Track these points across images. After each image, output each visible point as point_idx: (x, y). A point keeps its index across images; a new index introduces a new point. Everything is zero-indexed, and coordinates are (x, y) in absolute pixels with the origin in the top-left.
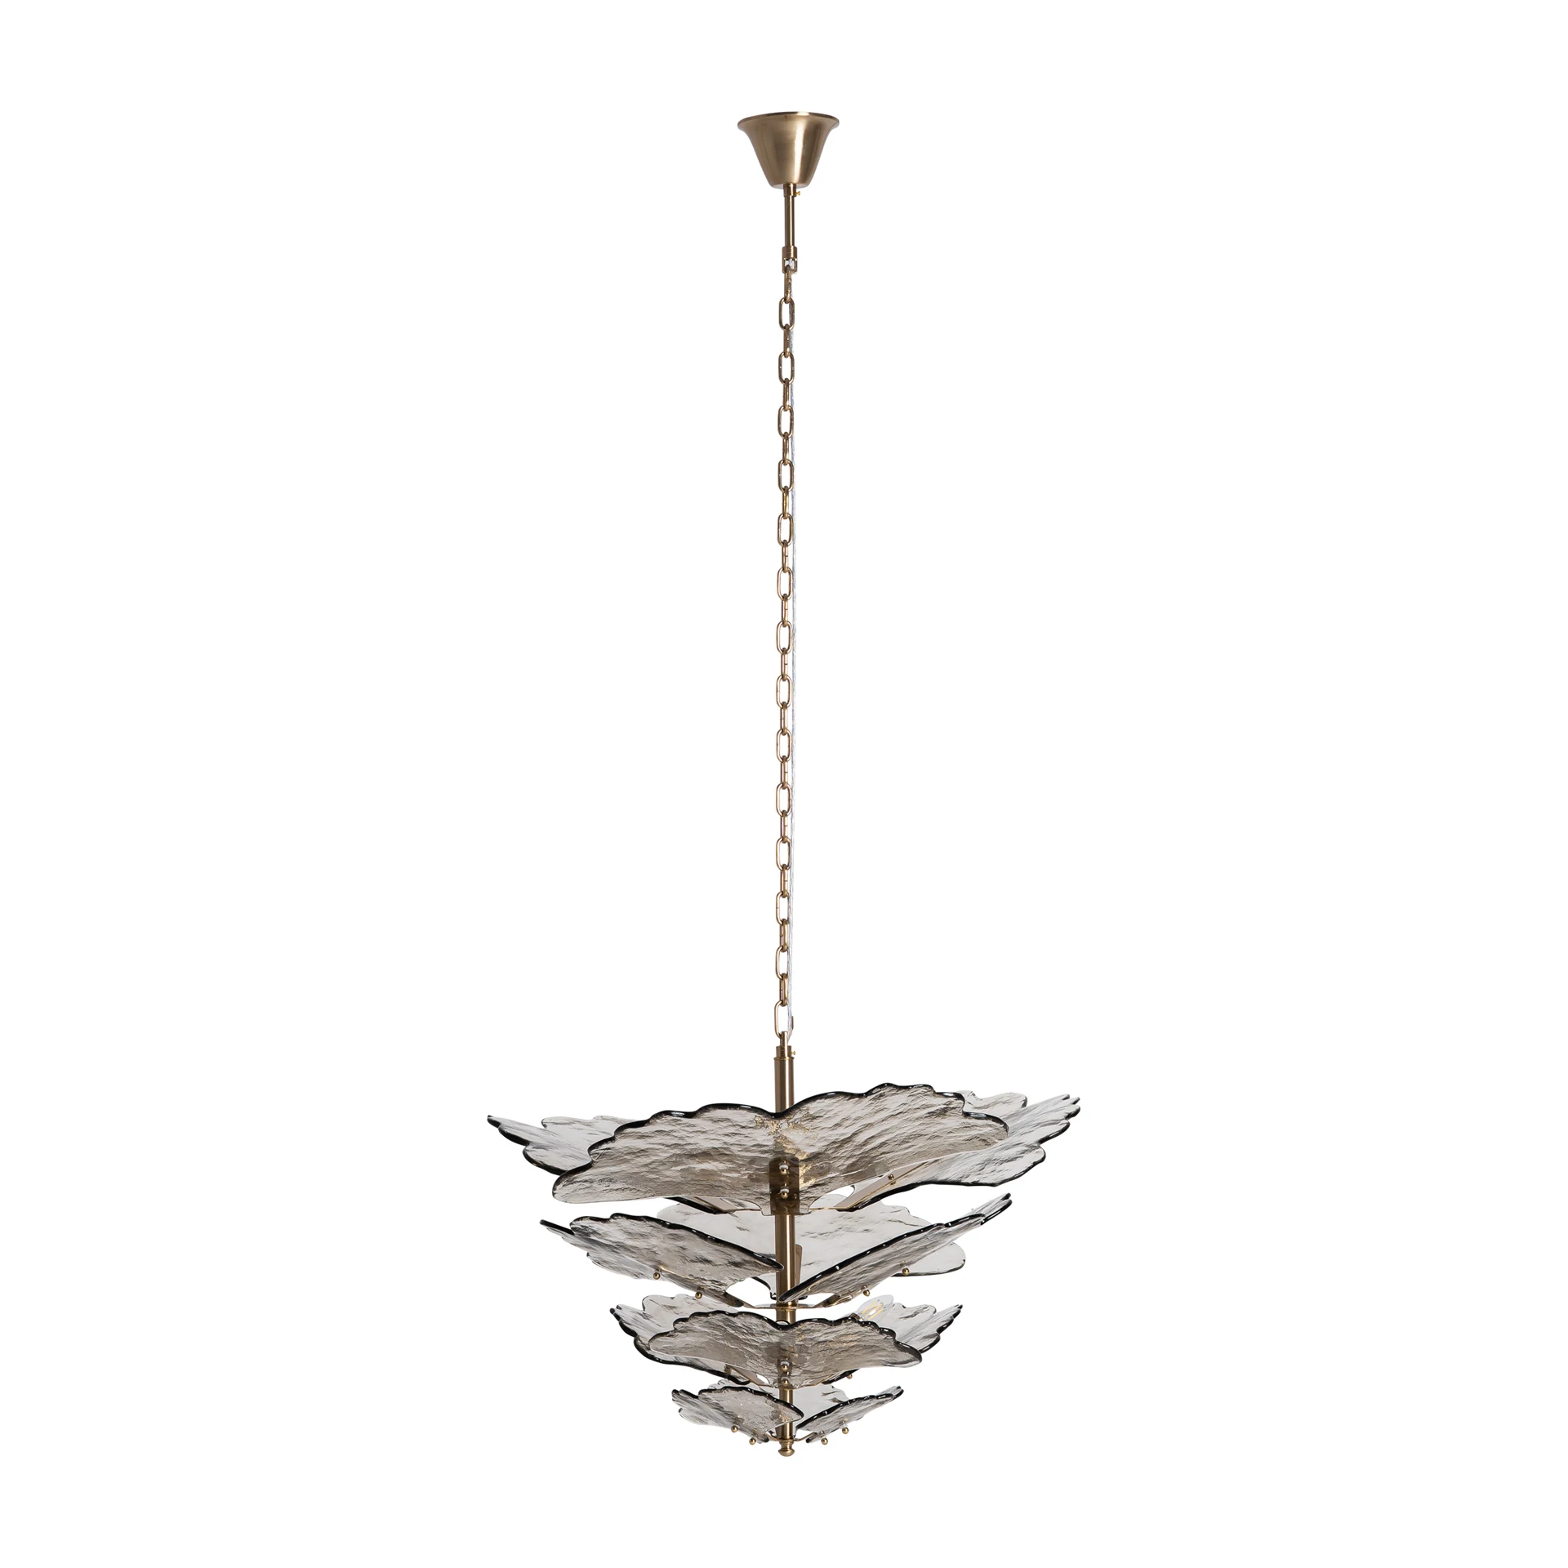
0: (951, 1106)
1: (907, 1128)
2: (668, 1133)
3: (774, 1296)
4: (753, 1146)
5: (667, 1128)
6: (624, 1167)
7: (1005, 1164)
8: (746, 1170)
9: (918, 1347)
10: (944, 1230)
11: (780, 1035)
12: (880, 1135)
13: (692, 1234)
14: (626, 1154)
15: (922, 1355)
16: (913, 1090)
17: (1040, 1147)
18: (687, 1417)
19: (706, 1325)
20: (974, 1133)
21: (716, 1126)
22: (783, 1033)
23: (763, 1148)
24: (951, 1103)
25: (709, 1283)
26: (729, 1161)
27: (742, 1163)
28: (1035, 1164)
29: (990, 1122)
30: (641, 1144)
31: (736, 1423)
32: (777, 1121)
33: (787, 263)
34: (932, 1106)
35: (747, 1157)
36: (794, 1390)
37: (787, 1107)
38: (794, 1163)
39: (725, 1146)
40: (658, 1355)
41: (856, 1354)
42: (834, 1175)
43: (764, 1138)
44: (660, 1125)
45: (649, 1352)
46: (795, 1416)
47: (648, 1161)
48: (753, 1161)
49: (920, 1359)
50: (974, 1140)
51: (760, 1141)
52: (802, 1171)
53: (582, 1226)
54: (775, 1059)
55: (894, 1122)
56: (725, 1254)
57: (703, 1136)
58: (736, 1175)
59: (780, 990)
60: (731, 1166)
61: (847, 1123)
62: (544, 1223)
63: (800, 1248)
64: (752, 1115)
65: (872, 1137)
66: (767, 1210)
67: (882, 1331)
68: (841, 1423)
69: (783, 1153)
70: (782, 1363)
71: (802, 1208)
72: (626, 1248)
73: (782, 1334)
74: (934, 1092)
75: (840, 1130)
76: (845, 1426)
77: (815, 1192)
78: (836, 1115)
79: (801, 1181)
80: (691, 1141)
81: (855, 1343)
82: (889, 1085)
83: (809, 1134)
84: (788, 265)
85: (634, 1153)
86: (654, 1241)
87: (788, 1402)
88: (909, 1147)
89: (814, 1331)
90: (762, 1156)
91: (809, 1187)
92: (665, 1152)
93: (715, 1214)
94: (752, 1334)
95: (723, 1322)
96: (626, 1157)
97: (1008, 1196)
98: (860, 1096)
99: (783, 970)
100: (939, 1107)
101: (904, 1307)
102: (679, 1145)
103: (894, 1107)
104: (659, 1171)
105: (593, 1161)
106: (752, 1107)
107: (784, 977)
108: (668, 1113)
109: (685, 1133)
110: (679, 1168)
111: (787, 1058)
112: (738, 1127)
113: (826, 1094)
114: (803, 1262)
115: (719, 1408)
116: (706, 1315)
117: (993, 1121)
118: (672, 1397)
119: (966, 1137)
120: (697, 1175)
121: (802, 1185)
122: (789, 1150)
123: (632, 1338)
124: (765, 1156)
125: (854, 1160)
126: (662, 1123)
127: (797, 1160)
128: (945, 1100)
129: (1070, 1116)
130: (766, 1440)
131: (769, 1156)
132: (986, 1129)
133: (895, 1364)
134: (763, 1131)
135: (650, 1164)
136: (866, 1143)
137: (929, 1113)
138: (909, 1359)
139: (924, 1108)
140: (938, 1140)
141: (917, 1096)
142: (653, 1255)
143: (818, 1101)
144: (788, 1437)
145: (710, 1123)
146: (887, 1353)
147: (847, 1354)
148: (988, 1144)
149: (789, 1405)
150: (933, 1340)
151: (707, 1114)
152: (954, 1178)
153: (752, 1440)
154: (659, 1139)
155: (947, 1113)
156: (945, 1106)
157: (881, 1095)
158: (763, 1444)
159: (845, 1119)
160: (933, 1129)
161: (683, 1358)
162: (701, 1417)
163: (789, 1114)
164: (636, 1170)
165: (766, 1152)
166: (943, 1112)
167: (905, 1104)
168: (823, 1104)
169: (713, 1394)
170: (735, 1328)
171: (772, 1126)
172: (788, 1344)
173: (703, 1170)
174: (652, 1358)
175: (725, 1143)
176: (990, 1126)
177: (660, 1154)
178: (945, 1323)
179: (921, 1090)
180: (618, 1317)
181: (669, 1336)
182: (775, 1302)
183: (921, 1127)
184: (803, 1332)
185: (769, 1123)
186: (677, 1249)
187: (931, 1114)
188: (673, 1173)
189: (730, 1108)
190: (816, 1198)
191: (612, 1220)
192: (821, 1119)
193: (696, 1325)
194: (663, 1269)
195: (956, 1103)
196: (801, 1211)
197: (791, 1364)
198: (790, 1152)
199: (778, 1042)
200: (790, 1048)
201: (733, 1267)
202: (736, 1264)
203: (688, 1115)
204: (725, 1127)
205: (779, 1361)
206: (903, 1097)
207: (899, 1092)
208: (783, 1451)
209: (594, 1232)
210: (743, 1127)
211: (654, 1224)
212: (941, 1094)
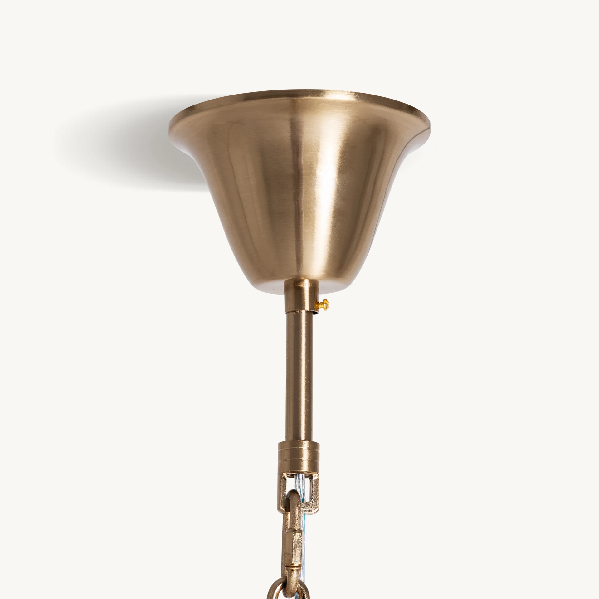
33: (291, 484)
84: (294, 492)
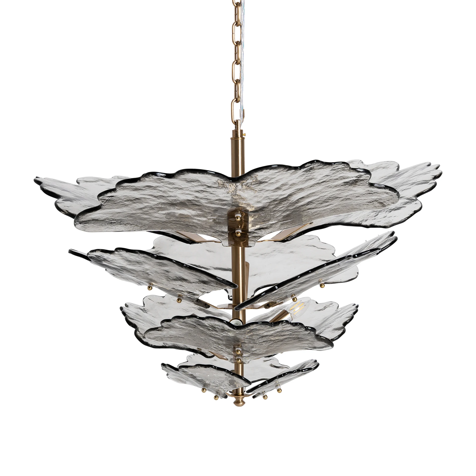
0: (361, 179)
1: (327, 193)
2: (154, 188)
3: (231, 298)
4: (217, 200)
5: (154, 184)
6: (125, 209)
7: (393, 212)
8: (211, 216)
9: (329, 336)
10: (352, 259)
11: (235, 123)
12: (308, 196)
13: (172, 263)
14: (125, 201)
15: (334, 342)
16: (335, 166)
17: (417, 200)
18: (173, 379)
19: (183, 324)
20: (375, 197)
21: (189, 185)
22: (237, 121)
23: (224, 202)
24: (361, 176)
25: (186, 294)
26: (199, 209)
27: (208, 211)
28: (415, 212)
29: (387, 191)
30: (136, 194)
31: (205, 387)
32: (234, 184)
34: (348, 178)
35: (212, 208)
36: (244, 365)
37: (240, 175)
38: (246, 214)
39: (196, 199)
40: (151, 342)
41: (288, 343)
42: (274, 222)
43: (224, 195)
44: (148, 182)
45: (145, 340)
46: (245, 384)
47: (141, 206)
48: (216, 210)
49: (332, 345)
50: (375, 202)
51: (222, 197)
52: (251, 219)
53: (96, 256)
54: (231, 139)
55: (319, 188)
56: (196, 275)
57: (180, 191)
58: (205, 219)
59: (235, 91)
60: (200, 213)
61: (284, 188)
62: (71, 252)
63: (248, 264)
64: (215, 179)
65: (303, 198)
66: (226, 243)
67: (306, 328)
68: (277, 386)
69: (238, 206)
70: (236, 349)
71: (250, 243)
72: (128, 271)
73: (237, 332)
74: (350, 168)
75: (280, 192)
76: (279, 387)
77: (260, 233)
78: (277, 181)
79: (250, 225)
80: (171, 194)
81: (288, 336)
82: (318, 161)
83: (257, 194)
85: (131, 200)
86: (147, 267)
87: (240, 375)
88: (328, 206)
89: (259, 330)
90: (223, 207)
91: (256, 230)
92: (154, 201)
93: (190, 244)
94: (216, 331)
95: (195, 322)
96: (125, 203)
97: (393, 233)
98: (296, 168)
99: (237, 77)
100: (352, 179)
101: (317, 303)
102: (163, 196)
103: (319, 177)
104: (150, 213)
105: (101, 205)
106: (216, 173)
107: (237, 82)
108: (154, 174)
109: (167, 189)
110: (164, 212)
111: (240, 138)
112: (205, 187)
113: (270, 166)
114: (250, 274)
115: (193, 377)
116: (183, 318)
117: (390, 190)
118: (161, 368)
119: (369, 200)
120: (177, 218)
121: (251, 228)
122: (243, 204)
123: (134, 329)
124: (225, 207)
125: (288, 213)
126: (150, 181)
127: (248, 211)
128: (357, 174)
129: (436, 177)
130: (226, 397)
131: (228, 208)
132: (384, 195)
133: (315, 348)
134: (223, 190)
135: (144, 208)
136: (298, 201)
137: (344, 183)
138: (324, 345)
139: (341, 179)
140: (348, 201)
141: (337, 171)
142: (146, 275)
143: (265, 171)
144: (241, 394)
145: (185, 182)
146: (309, 342)
147: (282, 343)
148: (384, 206)
149: (241, 377)
150: (340, 332)
151: (182, 176)
152: (357, 222)
153: (216, 397)
154: (149, 192)
155: (358, 183)
156: (356, 178)
157: (311, 169)
158: (223, 399)
159: (283, 185)
160: (346, 194)
161: (170, 343)
162: (182, 379)
163: (243, 180)
164: (134, 212)
165: (225, 205)
166: (355, 182)
167: (327, 176)
168: (268, 173)
169: (189, 369)
170: (204, 326)
171: (232, 187)
172: (241, 337)
173: (181, 214)
174: (146, 344)
175: (197, 197)
176: (387, 193)
177: (150, 202)
178: (348, 319)
179: (341, 166)
180: (124, 314)
181: (158, 331)
182: (231, 302)
183: (337, 192)
184: (251, 331)
185: (227, 185)
186: (163, 272)
187: (346, 183)
188: (160, 215)
189: (199, 173)
190: (260, 237)
191: (116, 253)
192: (266, 184)
193: (176, 323)
194: (154, 284)
195: (365, 176)
196: (249, 245)
197: (243, 350)
198: (243, 206)
199: (233, 127)
200: (242, 131)
201: (202, 284)
202: (204, 282)
203: (169, 176)
204: (196, 186)
205: (235, 348)
206: (327, 171)
207: (325, 167)
208: (237, 403)
209: (105, 260)
210: (209, 187)
211: (145, 255)
212: (355, 170)
